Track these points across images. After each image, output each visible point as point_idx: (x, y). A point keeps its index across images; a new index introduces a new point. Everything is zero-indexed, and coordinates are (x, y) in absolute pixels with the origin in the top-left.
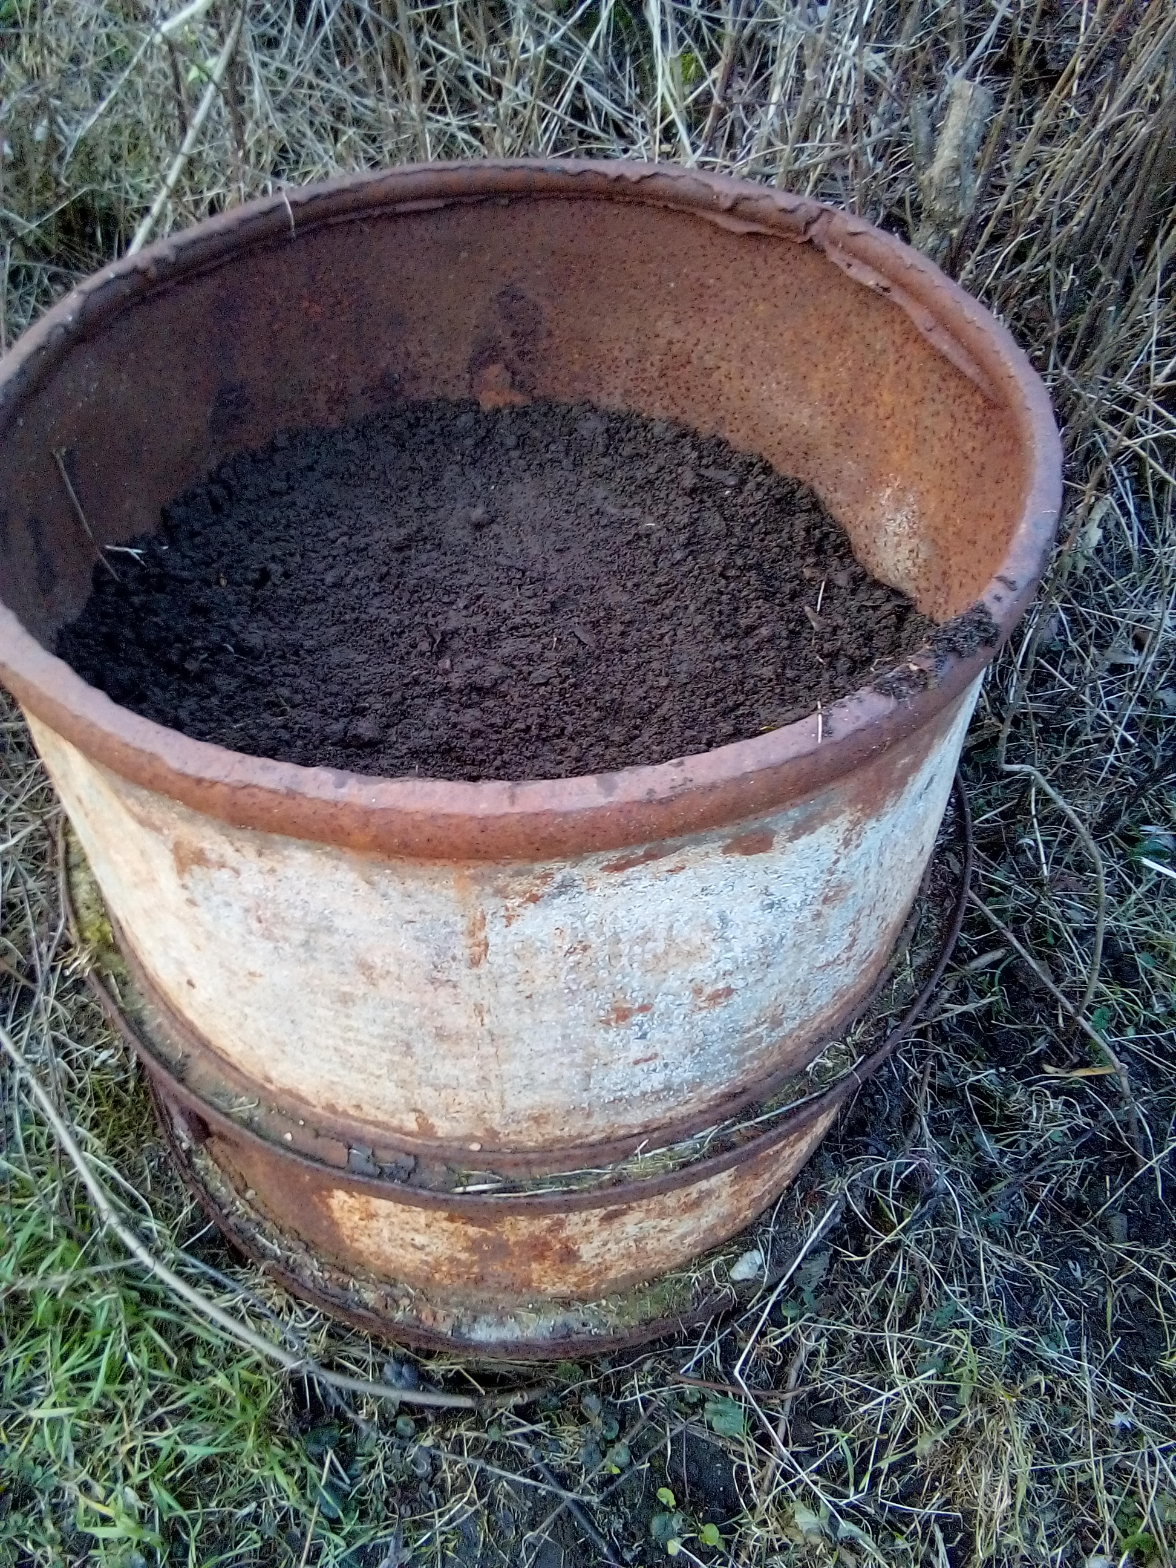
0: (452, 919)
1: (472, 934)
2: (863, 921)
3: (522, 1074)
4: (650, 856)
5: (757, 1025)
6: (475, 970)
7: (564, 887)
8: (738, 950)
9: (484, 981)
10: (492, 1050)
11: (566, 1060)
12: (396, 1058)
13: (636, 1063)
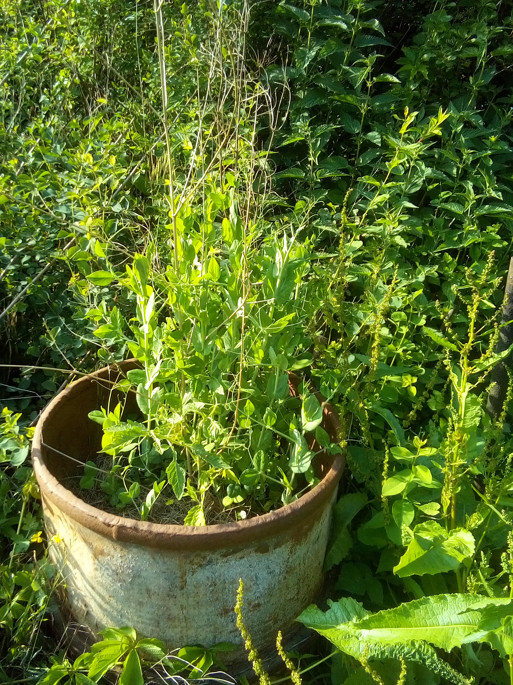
0: (177, 572)
1: (182, 578)
2: (301, 584)
3: (194, 635)
4: (234, 552)
5: (269, 621)
6: (182, 591)
7: (210, 562)
8: (261, 588)
9: (184, 596)
10: (185, 624)
11: (208, 630)
12: (154, 628)
13: (231, 632)
